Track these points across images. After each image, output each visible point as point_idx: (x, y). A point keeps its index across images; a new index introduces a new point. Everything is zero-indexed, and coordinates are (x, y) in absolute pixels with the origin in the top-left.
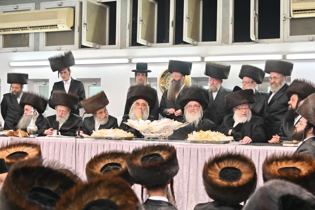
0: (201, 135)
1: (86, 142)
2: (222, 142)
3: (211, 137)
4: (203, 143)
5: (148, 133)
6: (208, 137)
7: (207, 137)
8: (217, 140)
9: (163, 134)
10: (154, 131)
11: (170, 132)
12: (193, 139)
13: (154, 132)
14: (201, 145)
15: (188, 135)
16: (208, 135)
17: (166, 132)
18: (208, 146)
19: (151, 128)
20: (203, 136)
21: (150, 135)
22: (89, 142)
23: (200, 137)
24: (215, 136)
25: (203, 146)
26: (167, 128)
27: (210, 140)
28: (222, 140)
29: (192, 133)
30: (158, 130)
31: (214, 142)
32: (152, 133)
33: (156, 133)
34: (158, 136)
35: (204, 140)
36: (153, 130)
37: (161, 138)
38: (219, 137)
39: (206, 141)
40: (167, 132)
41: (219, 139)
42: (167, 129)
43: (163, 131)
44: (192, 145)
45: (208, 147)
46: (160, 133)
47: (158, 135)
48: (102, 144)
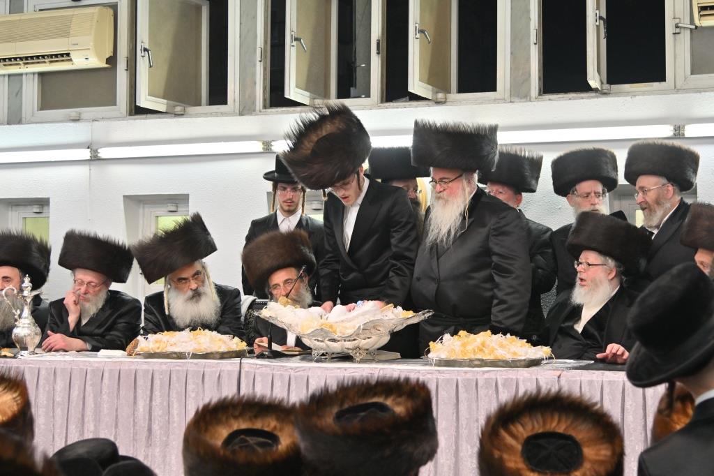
0: (464, 345)
1: (156, 368)
2: (523, 363)
3: (493, 350)
4: (469, 366)
5: (322, 341)
6: (484, 349)
7: (481, 350)
8: (509, 357)
9: (363, 343)
10: (339, 334)
11: (380, 336)
12: (444, 356)
13: (339, 339)
14: (466, 372)
15: (431, 344)
16: (483, 344)
17: (369, 338)
18: (484, 372)
19: (331, 327)
20: (469, 348)
21: (328, 346)
22: (164, 367)
23: (462, 349)
24: (502, 346)
25: (471, 374)
26: (374, 327)
27: (488, 357)
28: (523, 358)
29: (441, 339)
30: (350, 332)
31: (500, 363)
32: (334, 340)
33: (345, 341)
34: (348, 349)
35: (473, 357)
36: (335, 332)
37: (358, 354)
38: (513, 349)
39: (479, 360)
40: (374, 338)
41: (515, 353)
42: (373, 331)
43: (362, 336)
44: (443, 372)
45: (486, 376)
46: (355, 340)
47: (349, 345)
48: (199, 371)
